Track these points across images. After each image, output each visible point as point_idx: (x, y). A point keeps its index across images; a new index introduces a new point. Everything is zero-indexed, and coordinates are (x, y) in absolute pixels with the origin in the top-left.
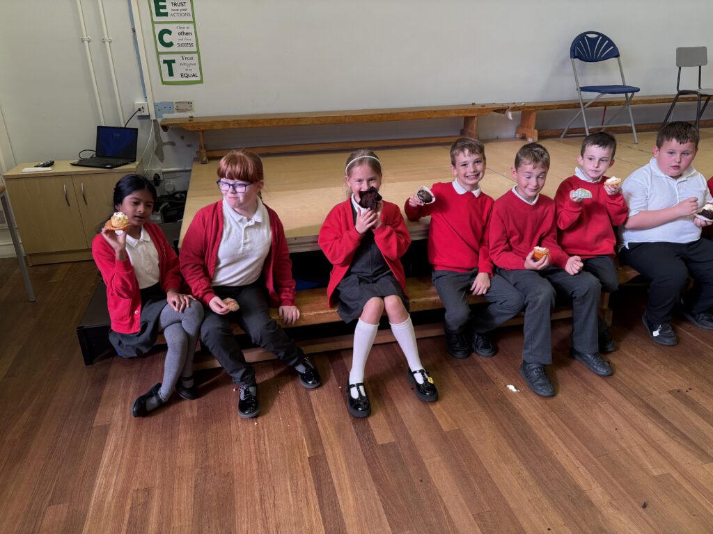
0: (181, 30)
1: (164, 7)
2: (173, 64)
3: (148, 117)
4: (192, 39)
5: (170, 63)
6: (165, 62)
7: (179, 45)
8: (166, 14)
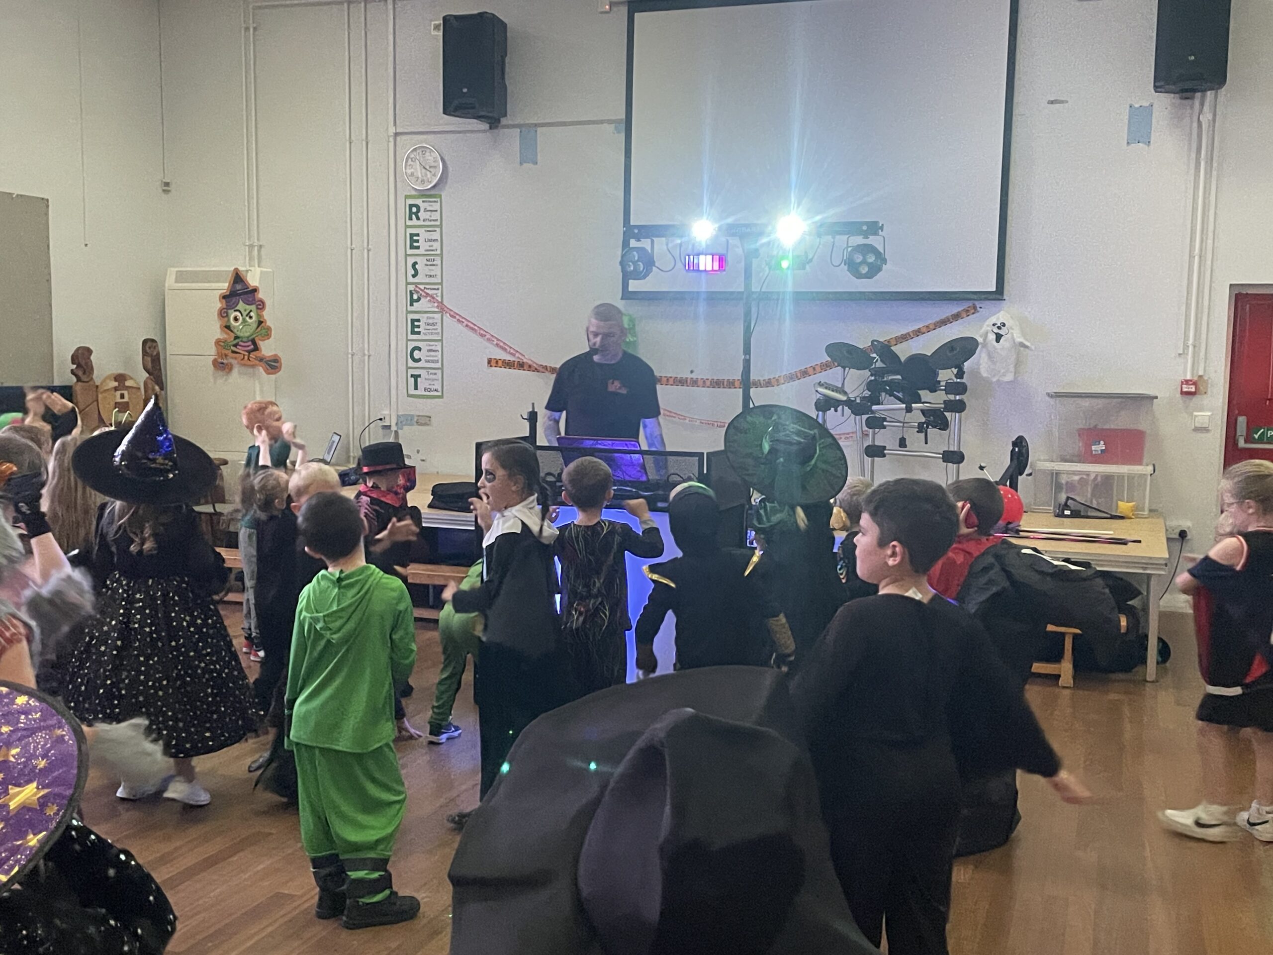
0: (429, 347)
1: (418, 327)
2: (419, 379)
3: (389, 427)
4: (438, 355)
5: (416, 377)
6: (412, 376)
7: (427, 361)
8: (419, 333)
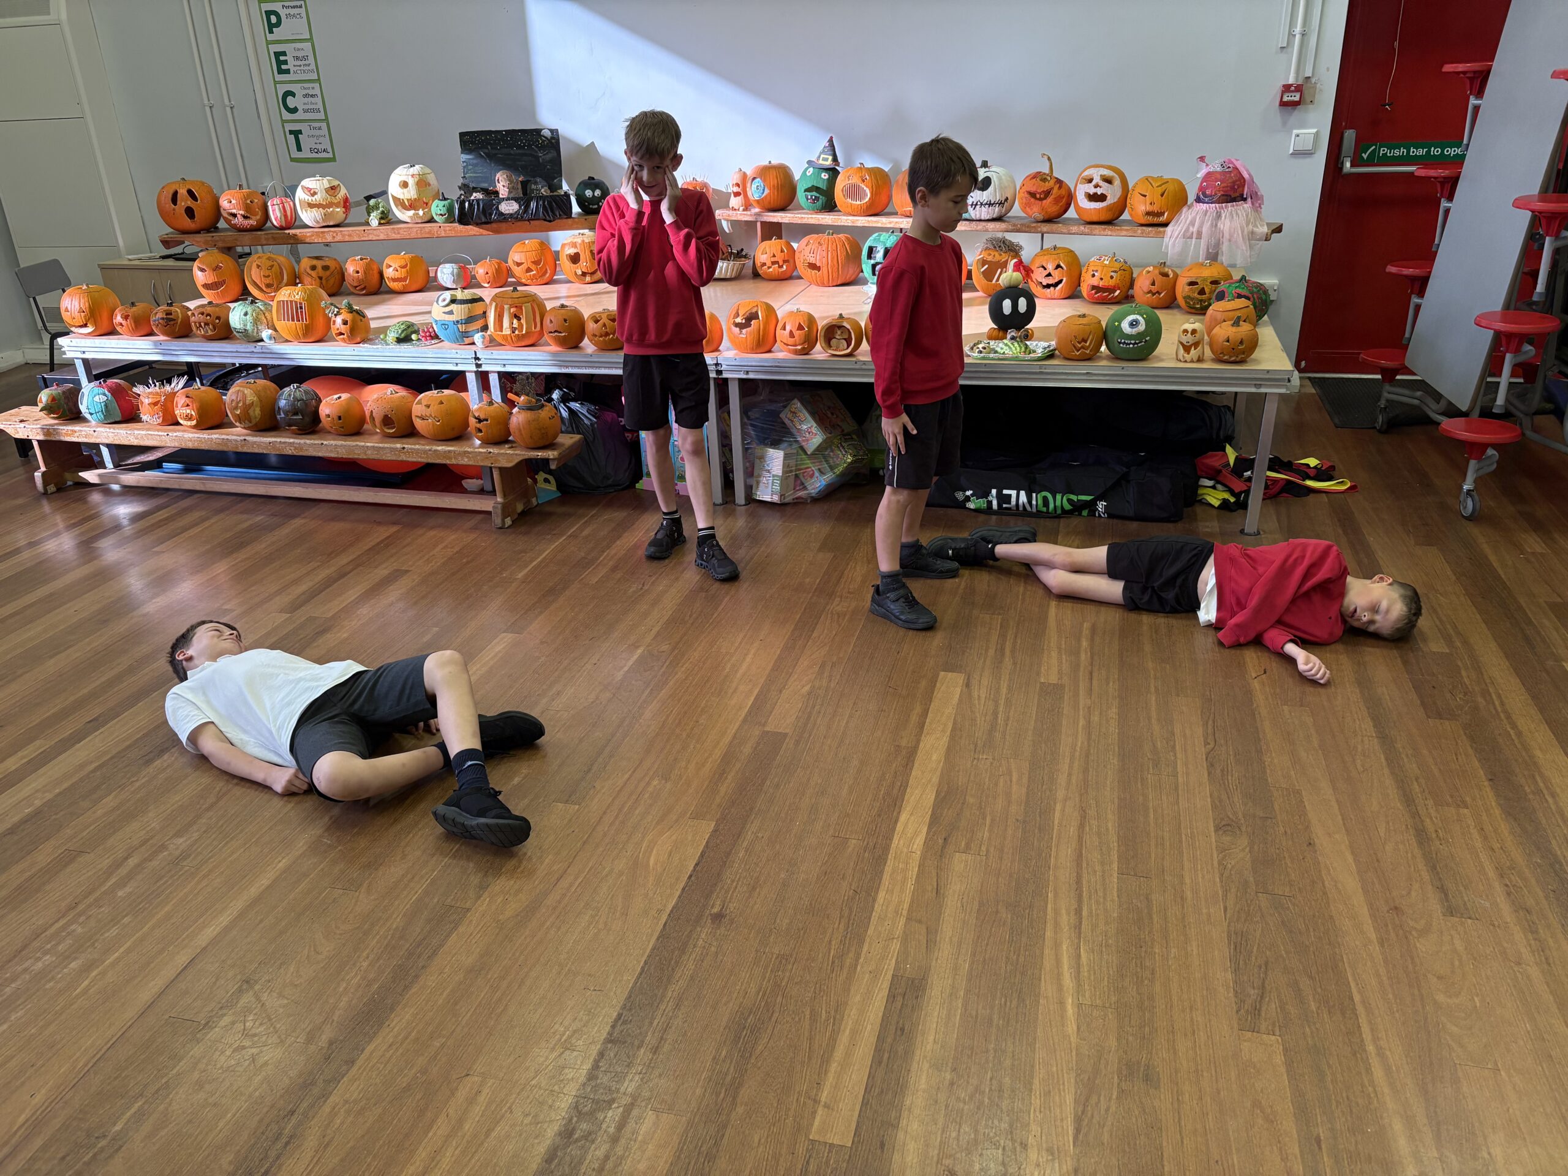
0: (305, 92)
1: (285, 62)
2: (300, 136)
4: (319, 100)
5: (296, 134)
6: (291, 132)
7: (306, 111)
8: (287, 72)
